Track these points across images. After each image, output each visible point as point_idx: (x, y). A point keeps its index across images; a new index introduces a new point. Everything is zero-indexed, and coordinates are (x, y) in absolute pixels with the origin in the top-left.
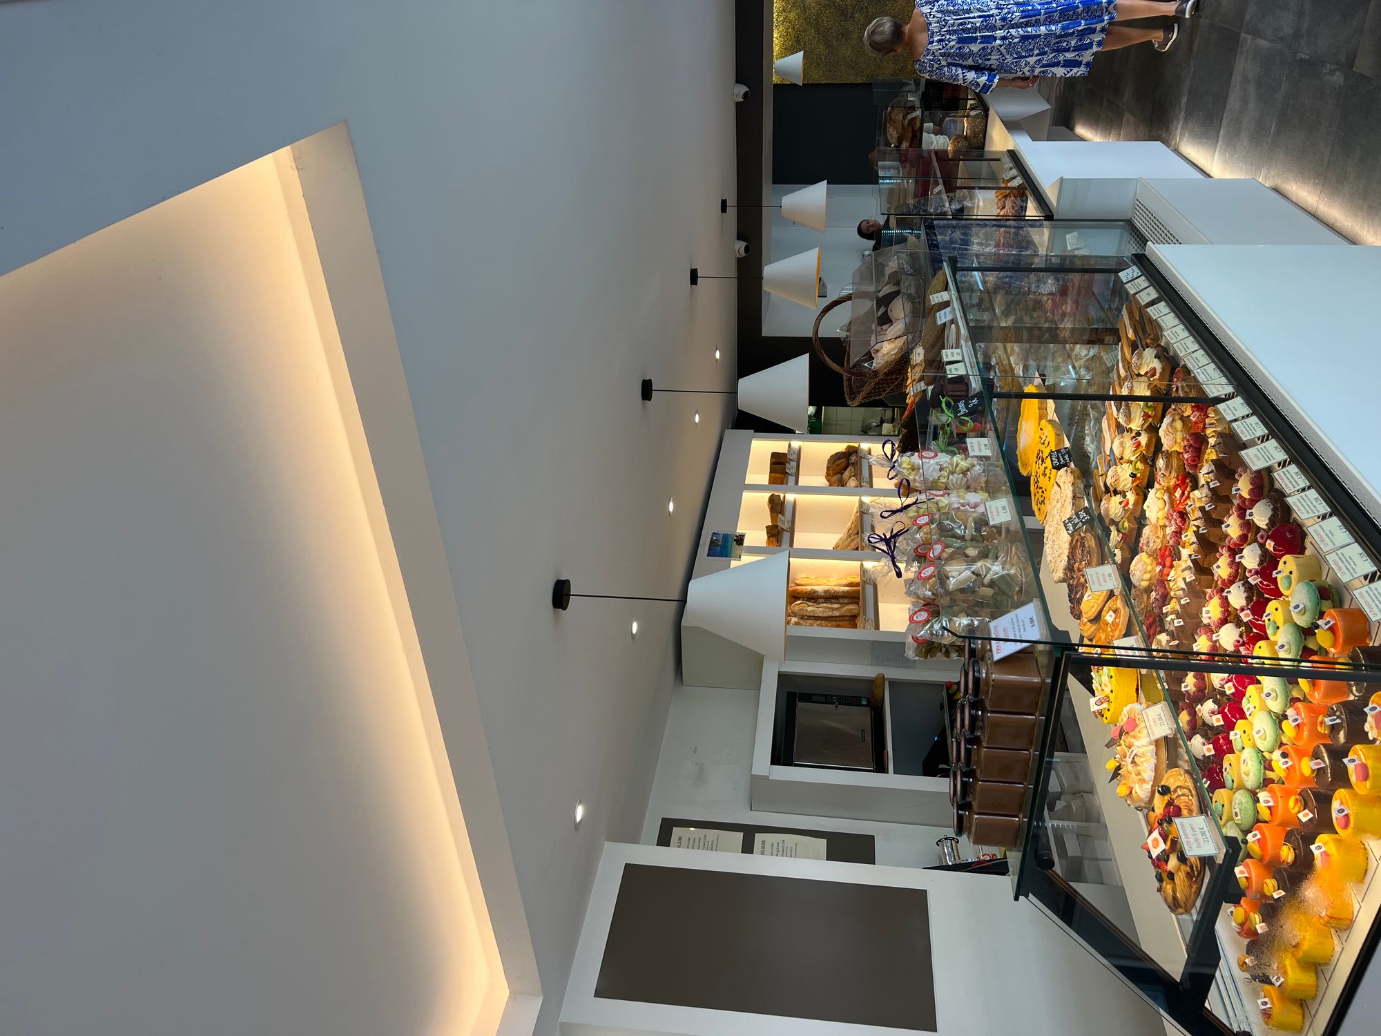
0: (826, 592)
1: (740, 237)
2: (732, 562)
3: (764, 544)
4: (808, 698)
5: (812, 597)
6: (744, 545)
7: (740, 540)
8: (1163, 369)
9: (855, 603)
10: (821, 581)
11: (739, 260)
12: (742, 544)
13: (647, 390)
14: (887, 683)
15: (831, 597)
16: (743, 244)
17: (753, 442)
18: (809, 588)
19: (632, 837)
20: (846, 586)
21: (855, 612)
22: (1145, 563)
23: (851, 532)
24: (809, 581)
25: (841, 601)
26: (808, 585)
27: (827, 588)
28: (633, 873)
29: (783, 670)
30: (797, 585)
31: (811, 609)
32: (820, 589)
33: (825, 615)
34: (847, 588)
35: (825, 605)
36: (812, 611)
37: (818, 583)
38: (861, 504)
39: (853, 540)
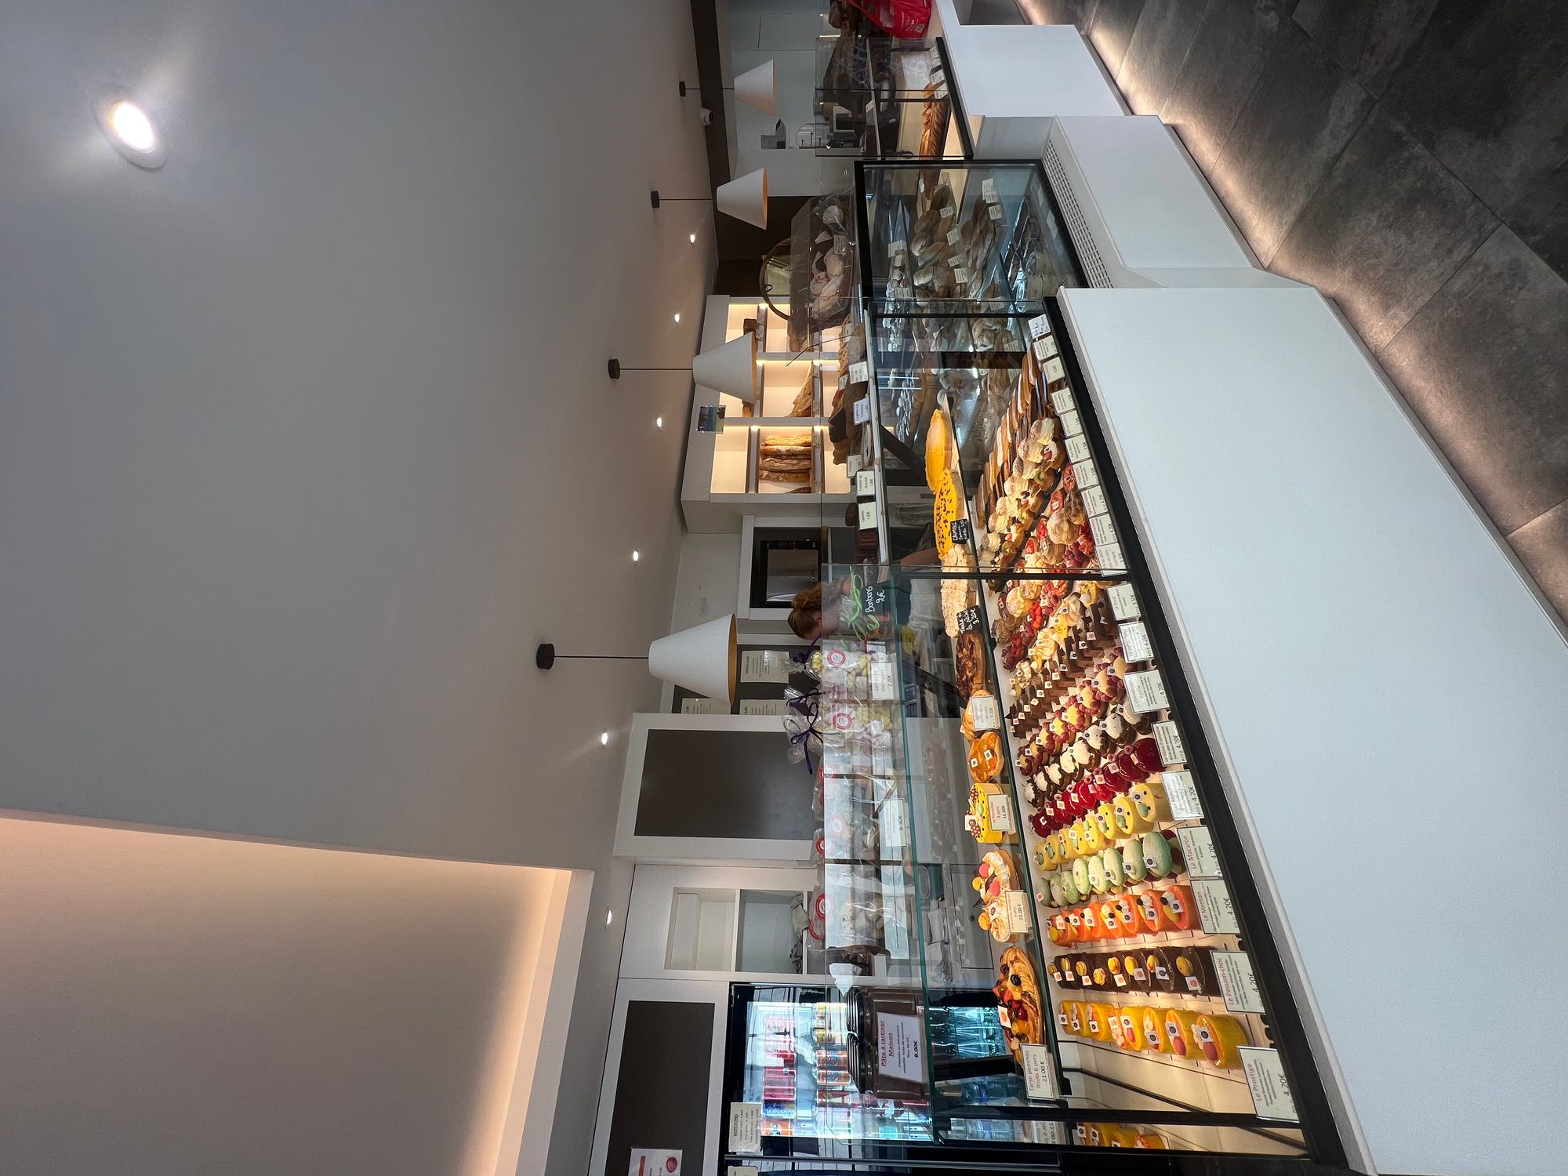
0: (788, 451)
1: (705, 105)
2: (717, 435)
3: (740, 415)
4: (775, 545)
5: (777, 455)
6: (726, 416)
7: (722, 412)
8: (1059, 456)
9: (807, 459)
10: (785, 441)
11: (707, 128)
12: (724, 417)
13: (614, 369)
14: (830, 530)
15: (791, 455)
16: (708, 112)
17: (730, 306)
18: (775, 447)
19: (653, 707)
20: (802, 445)
21: (808, 467)
22: (1019, 602)
23: (806, 391)
24: (775, 442)
25: (799, 457)
26: (774, 445)
27: (788, 448)
28: (655, 737)
29: (756, 526)
30: (766, 445)
31: (778, 464)
32: (783, 448)
33: (788, 469)
34: (803, 448)
35: (787, 461)
36: (778, 466)
37: (782, 443)
38: (813, 366)
39: (807, 400)
